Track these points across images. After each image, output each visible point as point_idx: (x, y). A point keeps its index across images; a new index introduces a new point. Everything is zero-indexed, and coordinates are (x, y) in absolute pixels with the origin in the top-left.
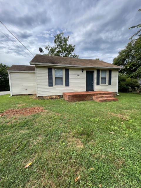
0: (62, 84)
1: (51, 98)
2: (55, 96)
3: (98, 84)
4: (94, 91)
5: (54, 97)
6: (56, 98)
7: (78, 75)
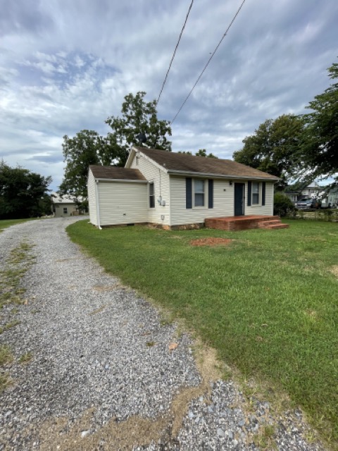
0: (203, 205)
1: (189, 228)
2: (195, 224)
3: (249, 204)
4: (244, 215)
5: (193, 226)
6: (195, 228)
7: (225, 190)
